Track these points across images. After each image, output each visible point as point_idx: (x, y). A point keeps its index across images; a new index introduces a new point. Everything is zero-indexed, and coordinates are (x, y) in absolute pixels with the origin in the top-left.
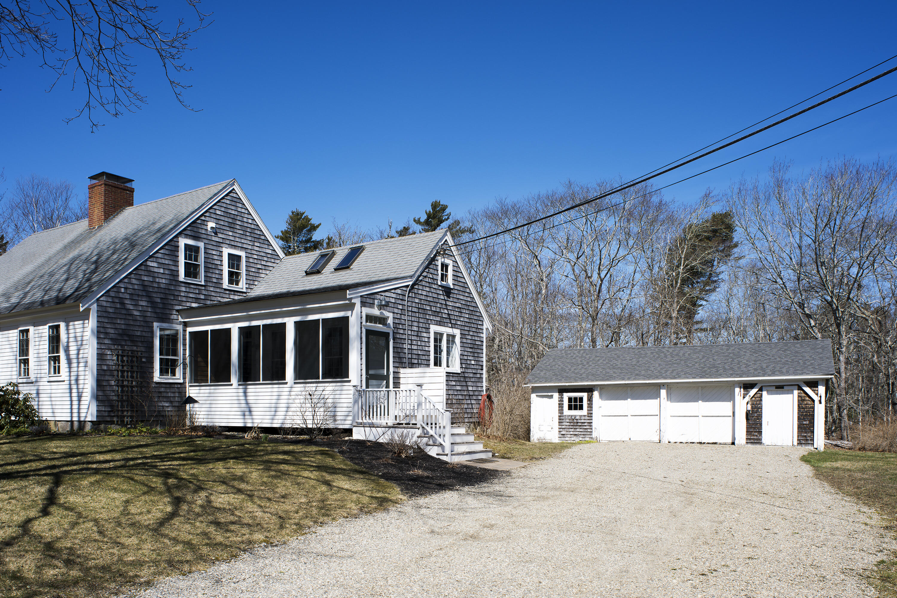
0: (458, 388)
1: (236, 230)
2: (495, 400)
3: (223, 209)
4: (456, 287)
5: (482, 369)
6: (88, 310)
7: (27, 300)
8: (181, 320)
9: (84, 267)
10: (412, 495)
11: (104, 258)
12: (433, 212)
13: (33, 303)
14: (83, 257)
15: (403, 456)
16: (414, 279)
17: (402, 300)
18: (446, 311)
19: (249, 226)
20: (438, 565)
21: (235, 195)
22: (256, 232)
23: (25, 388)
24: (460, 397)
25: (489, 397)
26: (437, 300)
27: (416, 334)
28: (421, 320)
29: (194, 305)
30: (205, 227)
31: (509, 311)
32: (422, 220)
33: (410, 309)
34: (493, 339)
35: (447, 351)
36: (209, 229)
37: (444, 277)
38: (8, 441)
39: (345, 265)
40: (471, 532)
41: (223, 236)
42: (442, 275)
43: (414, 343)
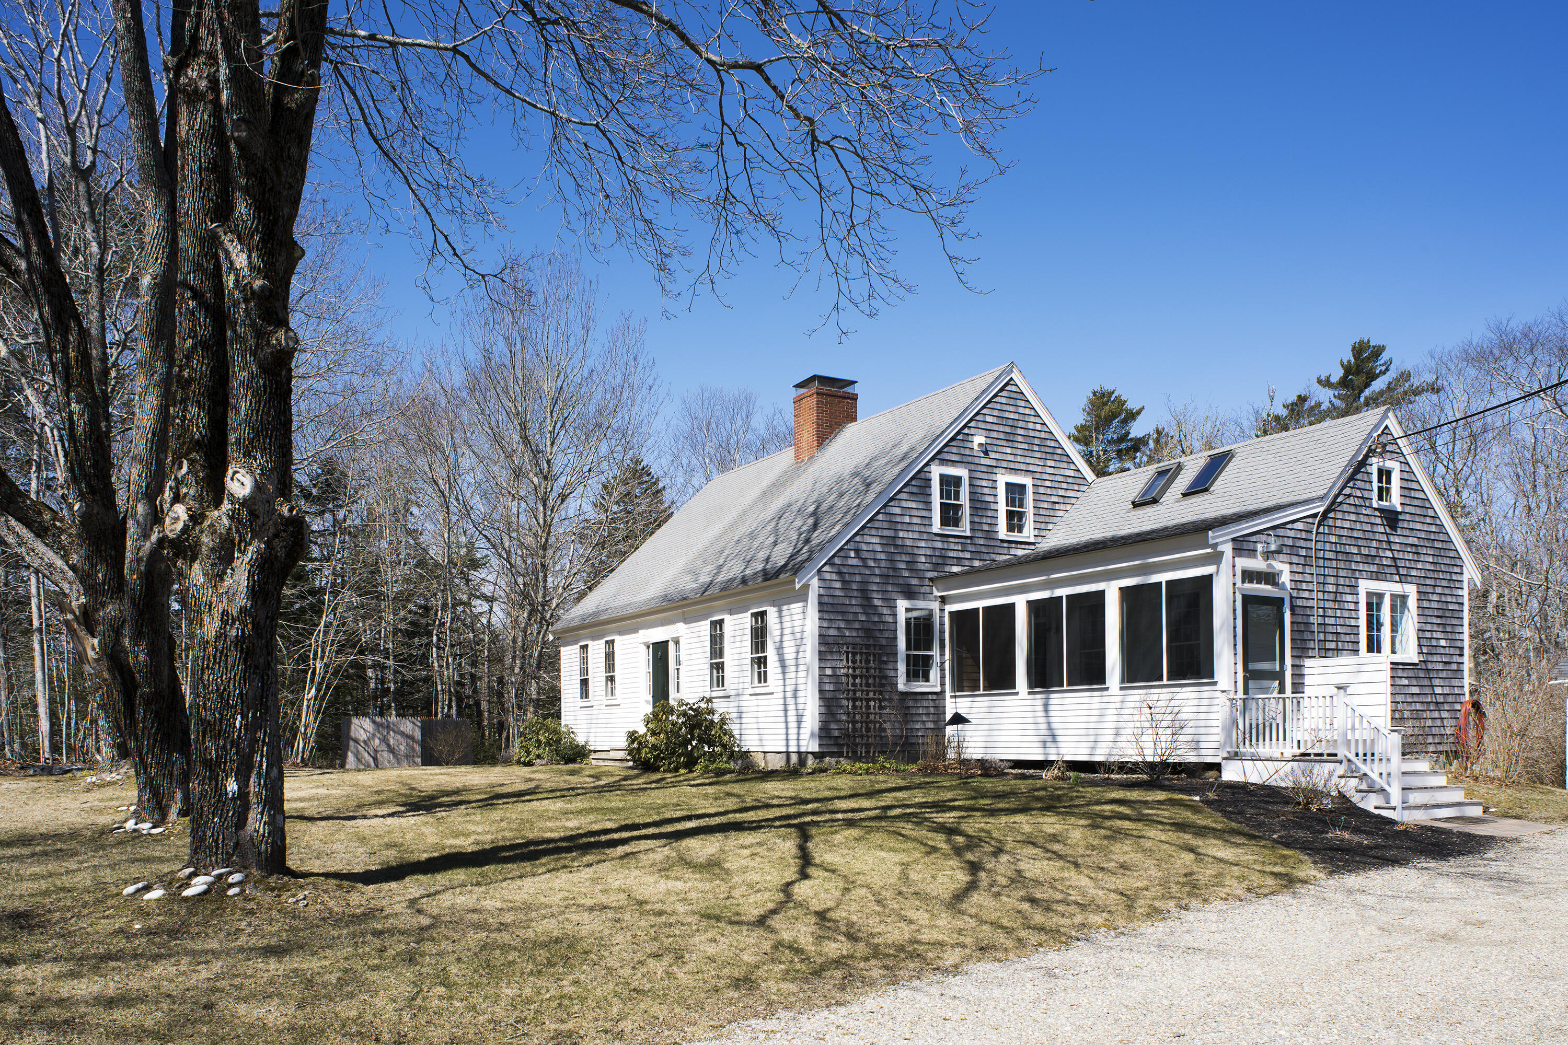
0: (1415, 690)
1: (1016, 445)
2: (1489, 711)
3: (996, 413)
4: (1408, 509)
5: (1462, 655)
6: (806, 587)
7: (720, 578)
8: (936, 593)
9: (798, 523)
10: (1334, 872)
11: (824, 507)
12: (1356, 362)
13: (732, 580)
14: (795, 508)
15: (1314, 808)
16: (1328, 503)
17: (1305, 540)
18: (1388, 554)
19: (1037, 434)
20: (1385, 972)
21: (1013, 388)
22: (1049, 443)
23: (723, 705)
24: (1418, 707)
25: (1476, 705)
26: (1371, 536)
27: (1332, 597)
28: (1341, 573)
29: (955, 569)
30: (969, 445)
31: (1518, 537)
32: (1335, 379)
33: (1321, 554)
34: (1486, 594)
35: (1392, 624)
36: (976, 447)
37: (1383, 493)
38: (707, 781)
39: (1201, 486)
40: (1443, 930)
41: (997, 456)
42: (1380, 489)
43: (1330, 612)
